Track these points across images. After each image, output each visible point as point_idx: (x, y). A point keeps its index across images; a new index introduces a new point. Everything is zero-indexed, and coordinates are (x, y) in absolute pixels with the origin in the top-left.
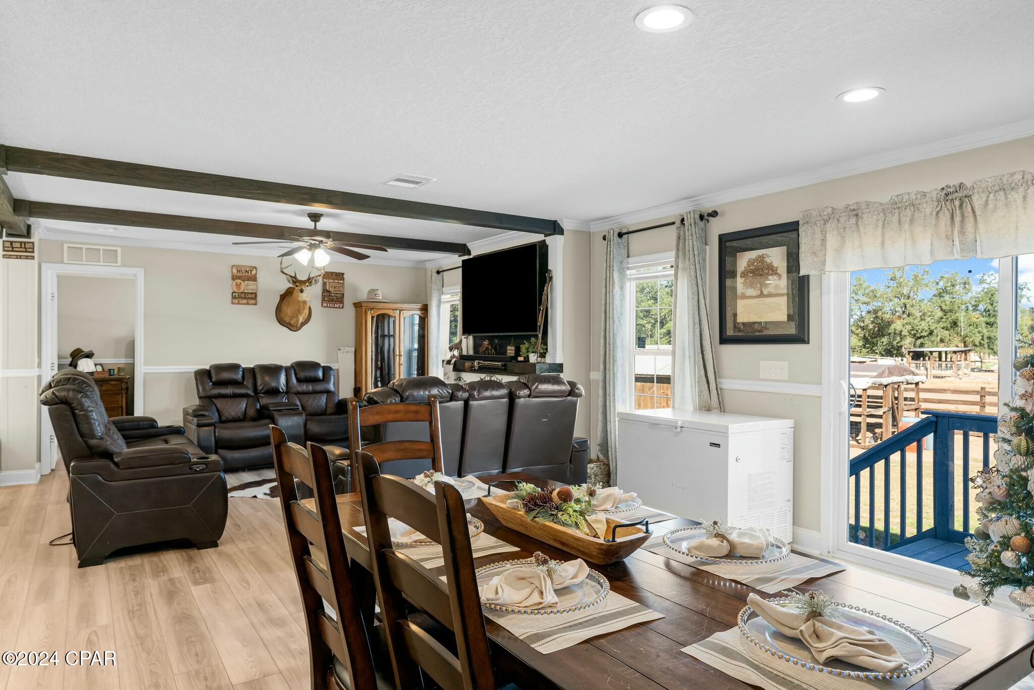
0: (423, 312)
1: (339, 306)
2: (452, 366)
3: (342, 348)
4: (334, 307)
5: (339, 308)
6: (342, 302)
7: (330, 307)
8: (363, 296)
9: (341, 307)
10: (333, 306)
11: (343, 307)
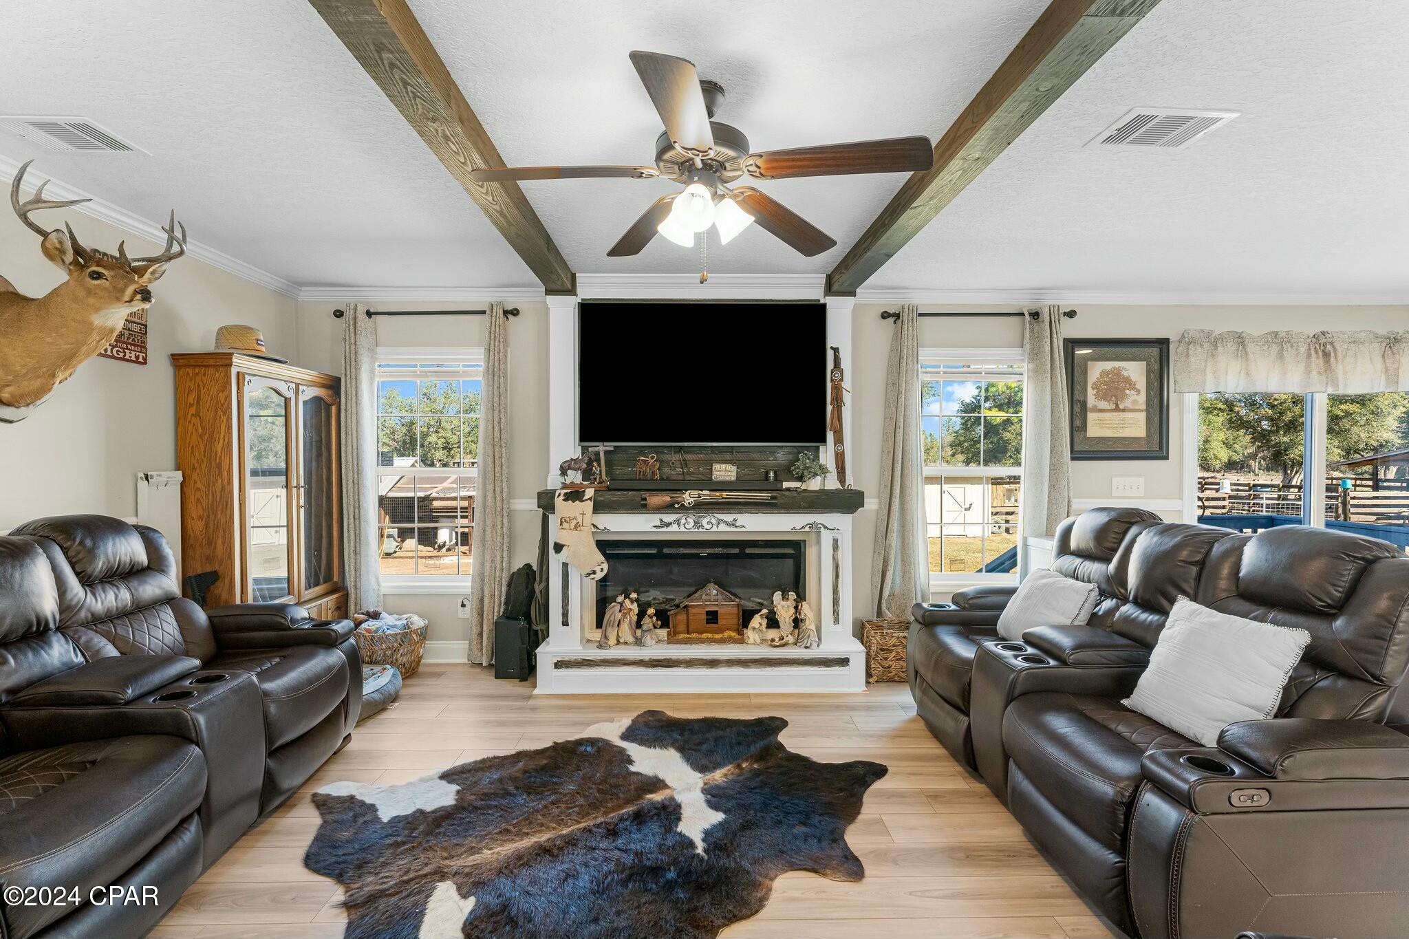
0: (330, 392)
1: (137, 357)
2: (590, 504)
3: (154, 474)
4: (123, 359)
5: (136, 362)
6: (142, 346)
7: (113, 357)
8: (200, 338)
9: (141, 360)
10: (121, 355)
11: (145, 363)
